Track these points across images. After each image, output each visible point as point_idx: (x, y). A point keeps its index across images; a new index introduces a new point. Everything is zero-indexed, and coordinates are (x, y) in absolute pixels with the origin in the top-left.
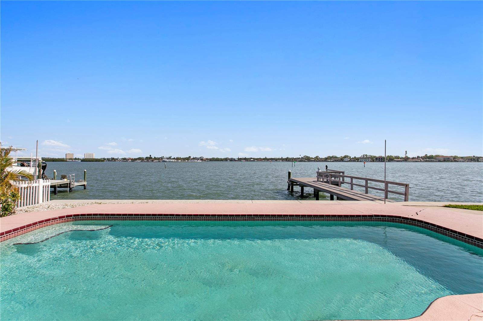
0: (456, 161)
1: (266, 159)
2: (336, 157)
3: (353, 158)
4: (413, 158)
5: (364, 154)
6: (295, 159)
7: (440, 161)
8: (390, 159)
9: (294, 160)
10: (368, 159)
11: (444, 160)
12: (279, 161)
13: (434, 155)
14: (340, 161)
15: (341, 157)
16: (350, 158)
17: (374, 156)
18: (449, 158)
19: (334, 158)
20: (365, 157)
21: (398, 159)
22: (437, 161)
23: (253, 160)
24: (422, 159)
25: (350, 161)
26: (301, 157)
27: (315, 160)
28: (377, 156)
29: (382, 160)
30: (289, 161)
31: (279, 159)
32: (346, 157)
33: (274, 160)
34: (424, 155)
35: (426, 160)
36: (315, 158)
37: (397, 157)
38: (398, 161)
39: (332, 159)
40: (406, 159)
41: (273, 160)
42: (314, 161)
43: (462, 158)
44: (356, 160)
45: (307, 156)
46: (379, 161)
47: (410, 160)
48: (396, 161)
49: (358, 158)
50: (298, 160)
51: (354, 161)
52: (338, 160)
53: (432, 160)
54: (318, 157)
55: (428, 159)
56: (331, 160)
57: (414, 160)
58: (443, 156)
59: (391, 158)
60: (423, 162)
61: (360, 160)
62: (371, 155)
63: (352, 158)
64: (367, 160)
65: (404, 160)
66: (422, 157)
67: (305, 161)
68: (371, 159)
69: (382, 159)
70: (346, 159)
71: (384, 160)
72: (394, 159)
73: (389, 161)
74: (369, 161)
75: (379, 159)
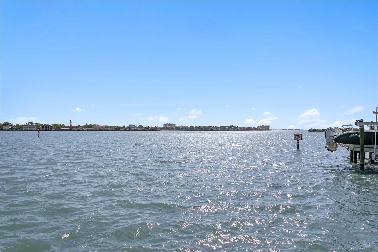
0: (107, 130)
3: (16, 127)
4: (77, 127)
5: (29, 122)
7: (97, 130)
8: (56, 127)
10: (34, 127)
11: (99, 129)
13: (92, 125)
16: (11, 126)
17: (41, 124)
18: (102, 128)
20: (30, 125)
21: (64, 127)
22: (95, 130)
24: (84, 127)
25: (11, 130)
28: (44, 124)
29: (49, 129)
32: (5, 124)
34: (85, 125)
35: (87, 128)
37: (63, 126)
38: (64, 129)
40: (71, 128)
43: (110, 127)
44: (19, 128)
46: (46, 130)
47: (74, 128)
48: (62, 129)
49: (21, 126)
51: (17, 129)
53: (91, 129)
55: (89, 128)
57: (78, 129)
58: (99, 126)
59: (58, 127)
60: (85, 130)
61: (24, 128)
62: (37, 123)
63: (13, 125)
64: (33, 129)
65: (69, 128)
66: (84, 126)
68: (37, 127)
69: (48, 127)
70: (6, 127)
71: (51, 129)
72: (60, 128)
73: (56, 130)
74: (34, 129)
75: (46, 127)
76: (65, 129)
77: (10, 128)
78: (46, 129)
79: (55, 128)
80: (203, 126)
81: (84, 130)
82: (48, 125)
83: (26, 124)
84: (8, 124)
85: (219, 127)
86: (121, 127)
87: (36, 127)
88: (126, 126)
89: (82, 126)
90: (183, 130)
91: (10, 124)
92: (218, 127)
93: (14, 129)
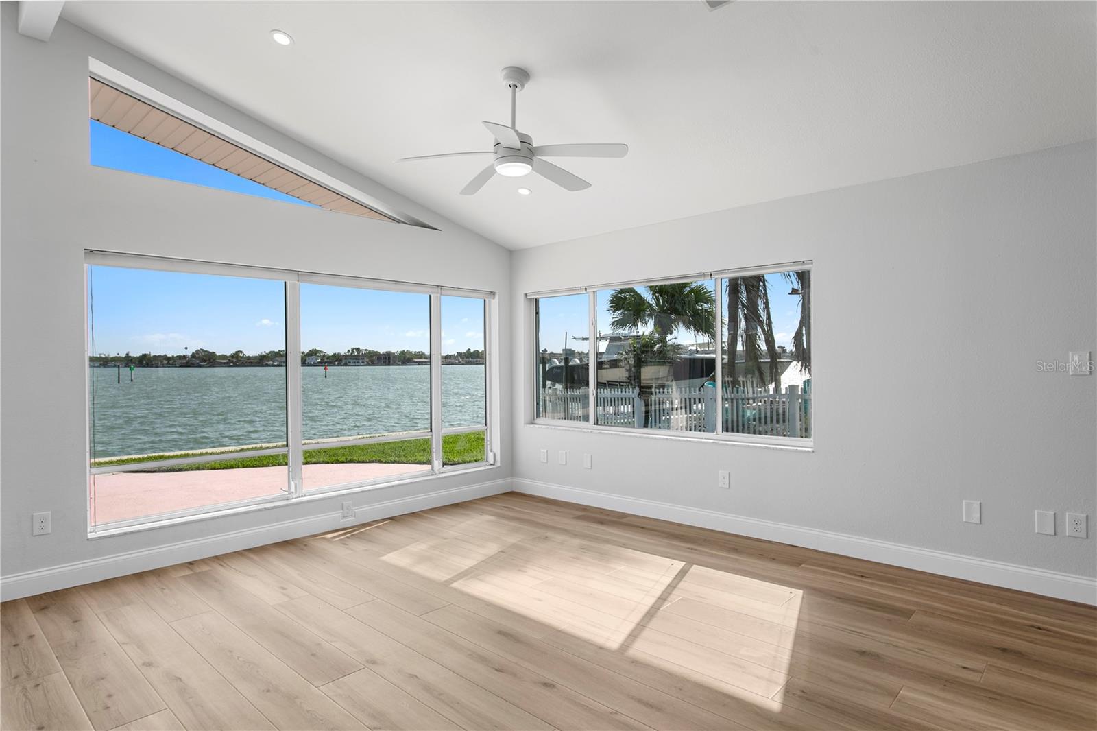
3: (331, 357)
5: (353, 347)
6: (170, 359)
8: (406, 358)
10: (363, 359)
16: (323, 356)
17: (375, 350)
20: (356, 354)
24: (462, 358)
25: (321, 364)
27: (230, 361)
28: (381, 351)
29: (390, 362)
30: (149, 365)
34: (465, 351)
35: (467, 360)
36: (232, 356)
38: (420, 362)
39: (277, 358)
42: (229, 364)
44: (336, 361)
45: (206, 351)
46: (384, 364)
48: (417, 362)
49: (339, 356)
50: (177, 361)
54: (241, 355)
55: (472, 358)
57: (449, 360)
59: (408, 356)
60: (463, 364)
61: (344, 361)
62: (369, 349)
63: (326, 355)
64: (361, 361)
66: (461, 354)
67: (200, 366)
68: (368, 357)
71: (395, 361)
72: (413, 358)
73: (405, 364)
74: (363, 362)
75: (385, 358)
76: (422, 362)
77: (319, 361)
78: (385, 362)
79: (402, 359)
82: (389, 353)
83: (349, 351)
87: (365, 358)
89: (458, 355)
91: (322, 352)
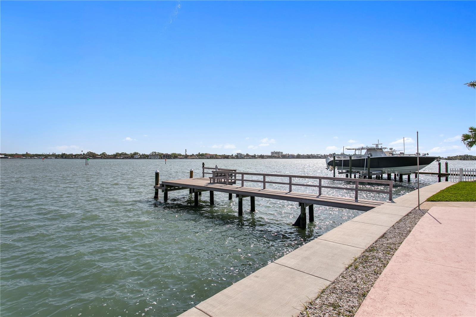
0: (217, 158)
1: (27, 156)
2: (126, 154)
3: (143, 156)
4: (191, 156)
6: (75, 155)
7: (208, 158)
9: (74, 157)
11: (210, 157)
12: (51, 158)
13: (204, 153)
14: (130, 158)
15: (131, 153)
16: (140, 155)
17: (162, 153)
18: (213, 156)
19: (123, 155)
20: (154, 154)
21: (181, 156)
23: (3, 156)
26: (82, 154)
28: (164, 153)
30: (66, 158)
31: (49, 155)
32: (136, 154)
33: (43, 157)
35: (199, 157)
37: (180, 155)
40: (186, 157)
41: (40, 157)
42: (101, 158)
43: (220, 156)
44: (146, 157)
47: (189, 157)
48: (179, 158)
50: (79, 156)
51: (144, 158)
52: (128, 157)
53: (203, 157)
55: (201, 156)
56: (121, 157)
58: (210, 154)
59: (175, 155)
61: (149, 157)
62: (159, 152)
64: (156, 157)
66: (197, 155)
70: (136, 156)
71: (170, 157)
72: (178, 156)
73: (174, 158)
75: (166, 156)
76: (181, 158)
77: (139, 157)
79: (173, 156)
80: (311, 154)
81: (197, 158)
82: (167, 154)
83: (151, 153)
84: (137, 153)
85: (329, 155)
86: (229, 156)
87: (158, 156)
88: (234, 155)
89: (196, 155)
90: (289, 158)
91: (139, 153)
92: (327, 155)
93: (142, 158)
